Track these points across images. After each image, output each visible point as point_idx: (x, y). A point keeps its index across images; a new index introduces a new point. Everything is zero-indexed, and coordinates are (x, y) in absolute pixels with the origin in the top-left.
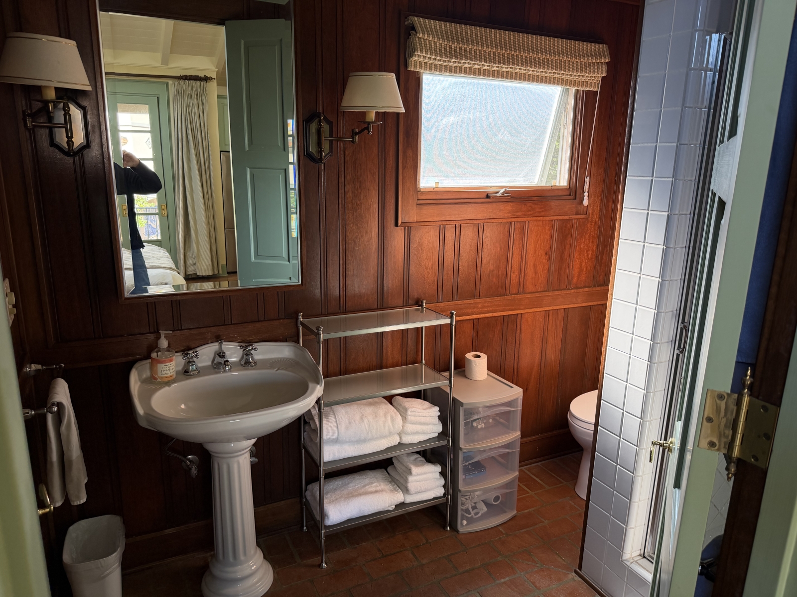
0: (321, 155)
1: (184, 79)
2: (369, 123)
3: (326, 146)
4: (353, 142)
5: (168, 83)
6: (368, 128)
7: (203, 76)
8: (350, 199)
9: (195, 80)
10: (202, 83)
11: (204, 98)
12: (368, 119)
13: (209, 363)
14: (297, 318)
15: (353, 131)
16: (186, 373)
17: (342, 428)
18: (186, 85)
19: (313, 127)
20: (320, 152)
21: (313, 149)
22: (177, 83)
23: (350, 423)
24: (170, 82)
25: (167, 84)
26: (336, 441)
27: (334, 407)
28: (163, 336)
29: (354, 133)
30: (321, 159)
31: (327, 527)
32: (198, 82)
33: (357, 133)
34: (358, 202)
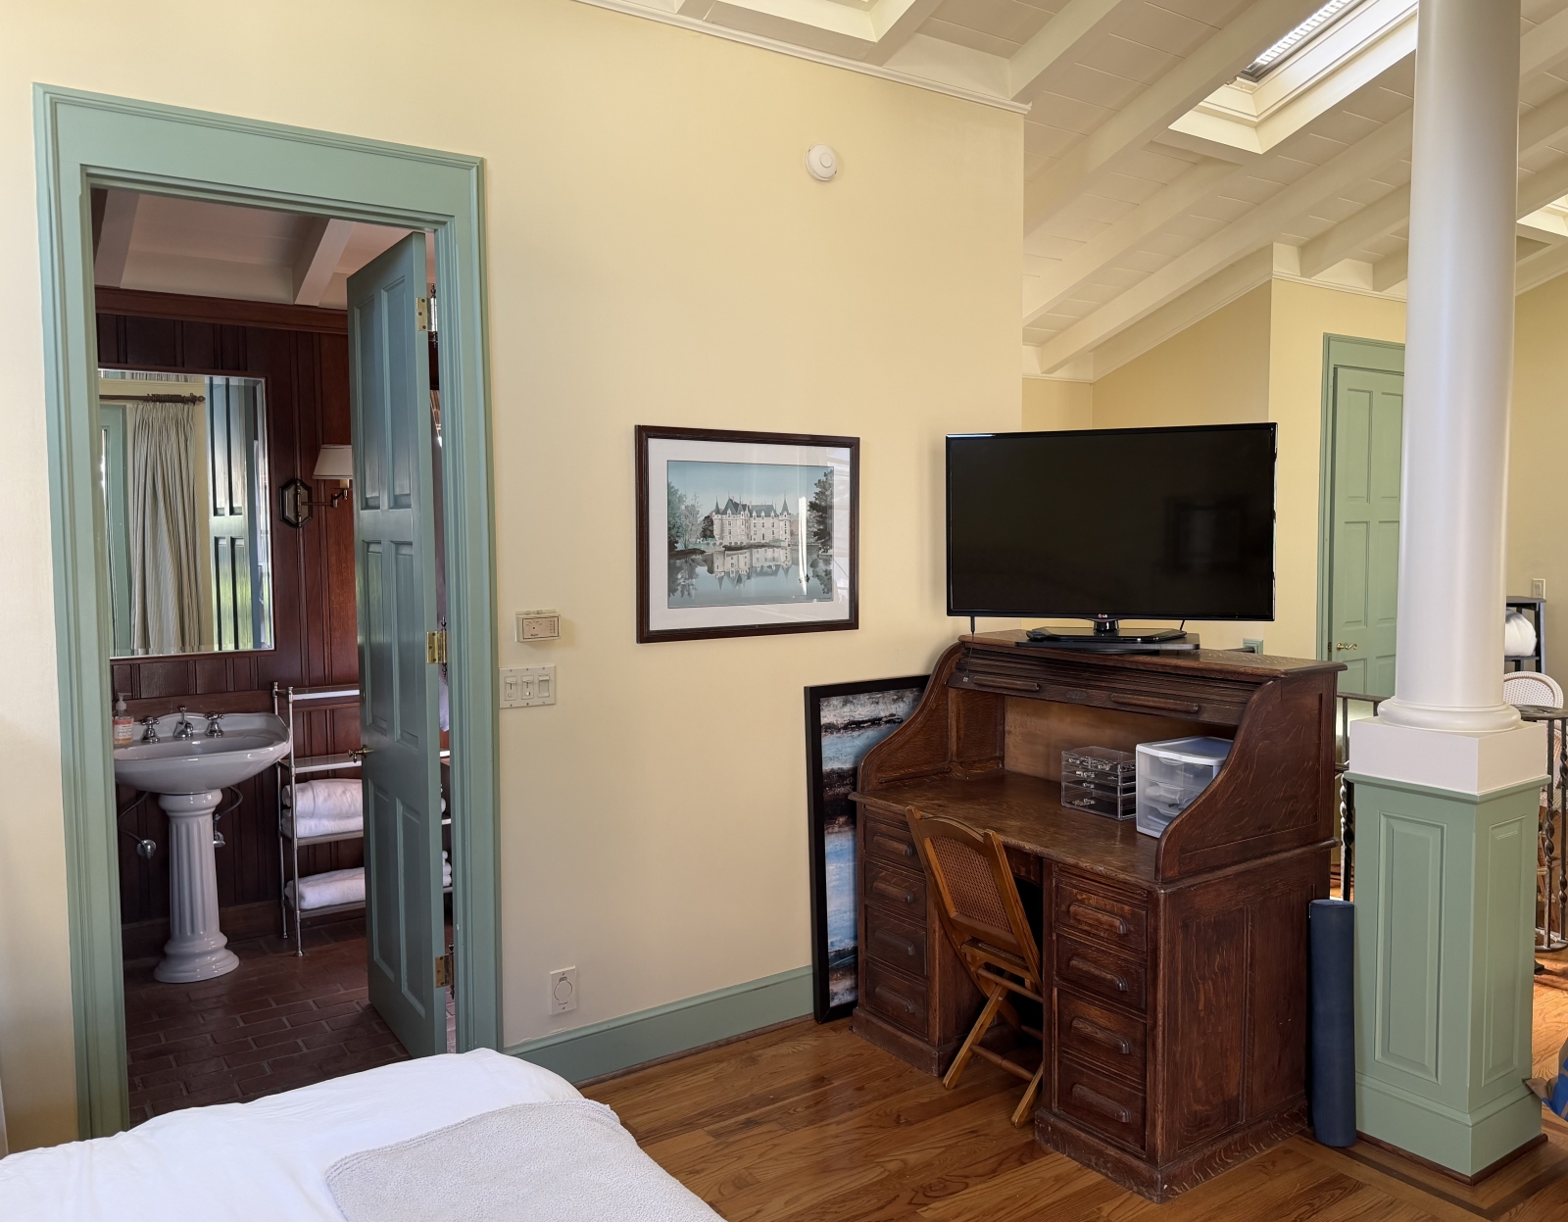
0: (298, 520)
1: (154, 401)
2: (343, 490)
3: (304, 511)
4: (332, 506)
5: (125, 406)
6: (343, 493)
7: (187, 394)
8: (333, 562)
9: (173, 402)
10: (186, 407)
11: (188, 429)
12: (342, 486)
13: (171, 734)
14: (273, 688)
15: (332, 495)
16: (145, 739)
17: (320, 800)
18: (158, 411)
19: (289, 494)
20: (297, 516)
21: (289, 514)
22: (140, 407)
23: (329, 795)
24: (129, 405)
25: (124, 408)
26: (312, 815)
27: (313, 782)
28: (121, 699)
29: (333, 498)
30: (298, 523)
31: (302, 910)
32: (180, 405)
33: (337, 497)
34: (344, 565)
